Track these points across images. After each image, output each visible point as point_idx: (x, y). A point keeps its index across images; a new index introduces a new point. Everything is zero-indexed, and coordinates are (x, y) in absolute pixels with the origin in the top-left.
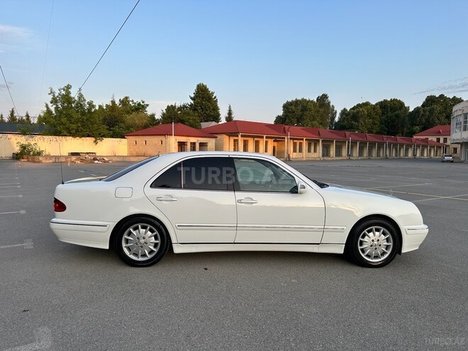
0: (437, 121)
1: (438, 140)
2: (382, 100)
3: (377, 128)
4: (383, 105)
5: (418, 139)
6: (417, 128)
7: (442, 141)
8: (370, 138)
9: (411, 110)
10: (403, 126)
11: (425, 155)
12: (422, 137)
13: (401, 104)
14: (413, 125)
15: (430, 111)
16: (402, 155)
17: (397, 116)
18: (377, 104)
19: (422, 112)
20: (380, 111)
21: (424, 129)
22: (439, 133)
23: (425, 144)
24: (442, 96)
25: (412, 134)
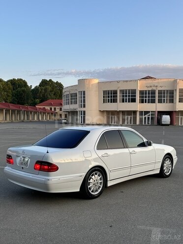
0: (49, 97)
1: (51, 109)
2: (12, 79)
3: (10, 99)
4: (13, 82)
5: (40, 108)
6: (37, 100)
7: (53, 110)
8: (12, 107)
9: (33, 88)
10: (28, 99)
11: (44, 119)
12: (41, 107)
13: (25, 83)
14: (35, 98)
15: (45, 90)
16: (31, 119)
17: (24, 91)
18: (8, 81)
19: (40, 90)
20: (11, 87)
21: (41, 101)
22: (51, 104)
23: (44, 112)
24: (50, 80)
25: (34, 104)
